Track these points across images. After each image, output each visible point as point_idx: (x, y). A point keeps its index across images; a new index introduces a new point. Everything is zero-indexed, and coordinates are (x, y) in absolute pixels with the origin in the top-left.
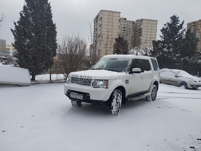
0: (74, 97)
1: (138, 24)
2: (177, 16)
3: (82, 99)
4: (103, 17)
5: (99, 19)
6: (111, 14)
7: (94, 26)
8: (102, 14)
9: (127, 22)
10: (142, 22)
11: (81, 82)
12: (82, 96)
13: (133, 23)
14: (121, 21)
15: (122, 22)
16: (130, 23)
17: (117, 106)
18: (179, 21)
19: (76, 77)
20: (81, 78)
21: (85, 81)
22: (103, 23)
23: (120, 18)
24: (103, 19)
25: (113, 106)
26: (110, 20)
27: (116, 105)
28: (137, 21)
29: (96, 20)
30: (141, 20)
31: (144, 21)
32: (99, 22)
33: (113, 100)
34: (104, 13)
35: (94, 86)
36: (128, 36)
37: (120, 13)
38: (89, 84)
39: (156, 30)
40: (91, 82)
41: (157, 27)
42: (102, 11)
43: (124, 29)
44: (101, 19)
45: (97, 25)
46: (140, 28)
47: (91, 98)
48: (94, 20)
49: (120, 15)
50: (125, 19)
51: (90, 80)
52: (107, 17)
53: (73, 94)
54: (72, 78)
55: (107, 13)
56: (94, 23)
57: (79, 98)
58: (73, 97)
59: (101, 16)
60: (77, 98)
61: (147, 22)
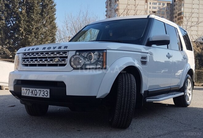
0: (30, 95)
3: (48, 97)
7: (106, 11)
9: (158, 4)
12: (49, 90)
15: (150, 3)
19: (33, 51)
20: (44, 50)
22: (120, 7)
28: (175, 1)
29: (109, 2)
35: (75, 66)
38: (63, 63)
40: (67, 57)
45: (110, 11)
46: (180, 12)
47: (69, 92)
51: (65, 52)
54: (25, 54)
56: (107, 8)
57: (41, 96)
58: (27, 95)
60: (38, 96)
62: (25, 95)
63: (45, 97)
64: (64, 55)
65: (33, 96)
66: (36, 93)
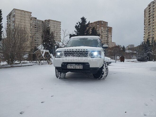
0: (73, 68)
1: (47, 24)
2: (85, 18)
3: (82, 68)
4: (16, 15)
5: (12, 16)
6: (23, 13)
7: (7, 22)
8: (15, 12)
9: (37, 21)
10: (49, 22)
11: (77, 54)
12: (82, 66)
13: (42, 22)
14: (32, 20)
16: (40, 22)
17: (106, 72)
18: (86, 21)
19: (70, 51)
20: (76, 51)
21: (82, 53)
22: (16, 20)
23: (31, 17)
24: (16, 16)
25: (104, 72)
26: (22, 18)
27: (106, 70)
28: (45, 21)
29: (9, 17)
30: (49, 21)
31: (51, 22)
32: (13, 19)
33: (103, 67)
34: (16, 11)
35: (91, 57)
36: (39, 32)
37: (31, 13)
38: (86, 56)
39: (61, 29)
40: (88, 53)
41: (61, 27)
42: (14, 9)
43: (35, 26)
44: (14, 16)
45: (10, 21)
46: (48, 27)
47: (91, 66)
48: (7, 16)
49: (31, 14)
50: (36, 18)
51: (87, 52)
52: (20, 15)
53: (71, 65)
54: (65, 52)
55: (20, 12)
56: (7, 19)
57: (78, 68)
58: (71, 68)
59: (14, 13)
60: (77, 68)
61: (53, 22)
62: (69, 68)
63: (80, 68)
64: (86, 53)
65: (74, 68)
66: (76, 67)
